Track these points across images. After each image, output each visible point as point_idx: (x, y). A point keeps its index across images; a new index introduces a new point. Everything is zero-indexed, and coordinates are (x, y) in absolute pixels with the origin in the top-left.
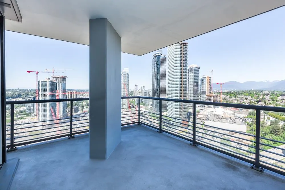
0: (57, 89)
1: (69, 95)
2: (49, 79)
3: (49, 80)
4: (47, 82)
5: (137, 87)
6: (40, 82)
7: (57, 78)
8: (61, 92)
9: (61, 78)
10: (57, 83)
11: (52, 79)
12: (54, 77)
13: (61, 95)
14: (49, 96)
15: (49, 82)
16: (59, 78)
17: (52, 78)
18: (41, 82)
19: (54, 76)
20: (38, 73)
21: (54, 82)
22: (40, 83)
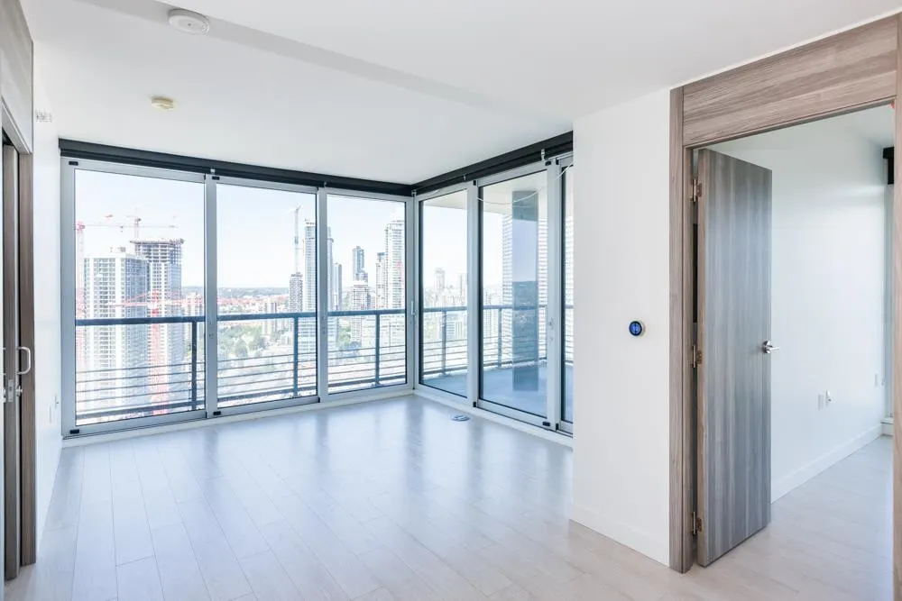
0: (152, 285)
1: (189, 306)
2: (123, 250)
3: (124, 255)
4: (114, 260)
5: (443, 277)
6: (91, 263)
7: (149, 246)
8: (163, 296)
9: (164, 245)
10: (152, 264)
11: (131, 251)
12: (138, 244)
13: (163, 307)
14: (123, 311)
15: (122, 260)
16: (156, 244)
17: (133, 246)
18: (95, 260)
19: (139, 240)
20: (84, 227)
21: (139, 261)
22: (91, 267)
